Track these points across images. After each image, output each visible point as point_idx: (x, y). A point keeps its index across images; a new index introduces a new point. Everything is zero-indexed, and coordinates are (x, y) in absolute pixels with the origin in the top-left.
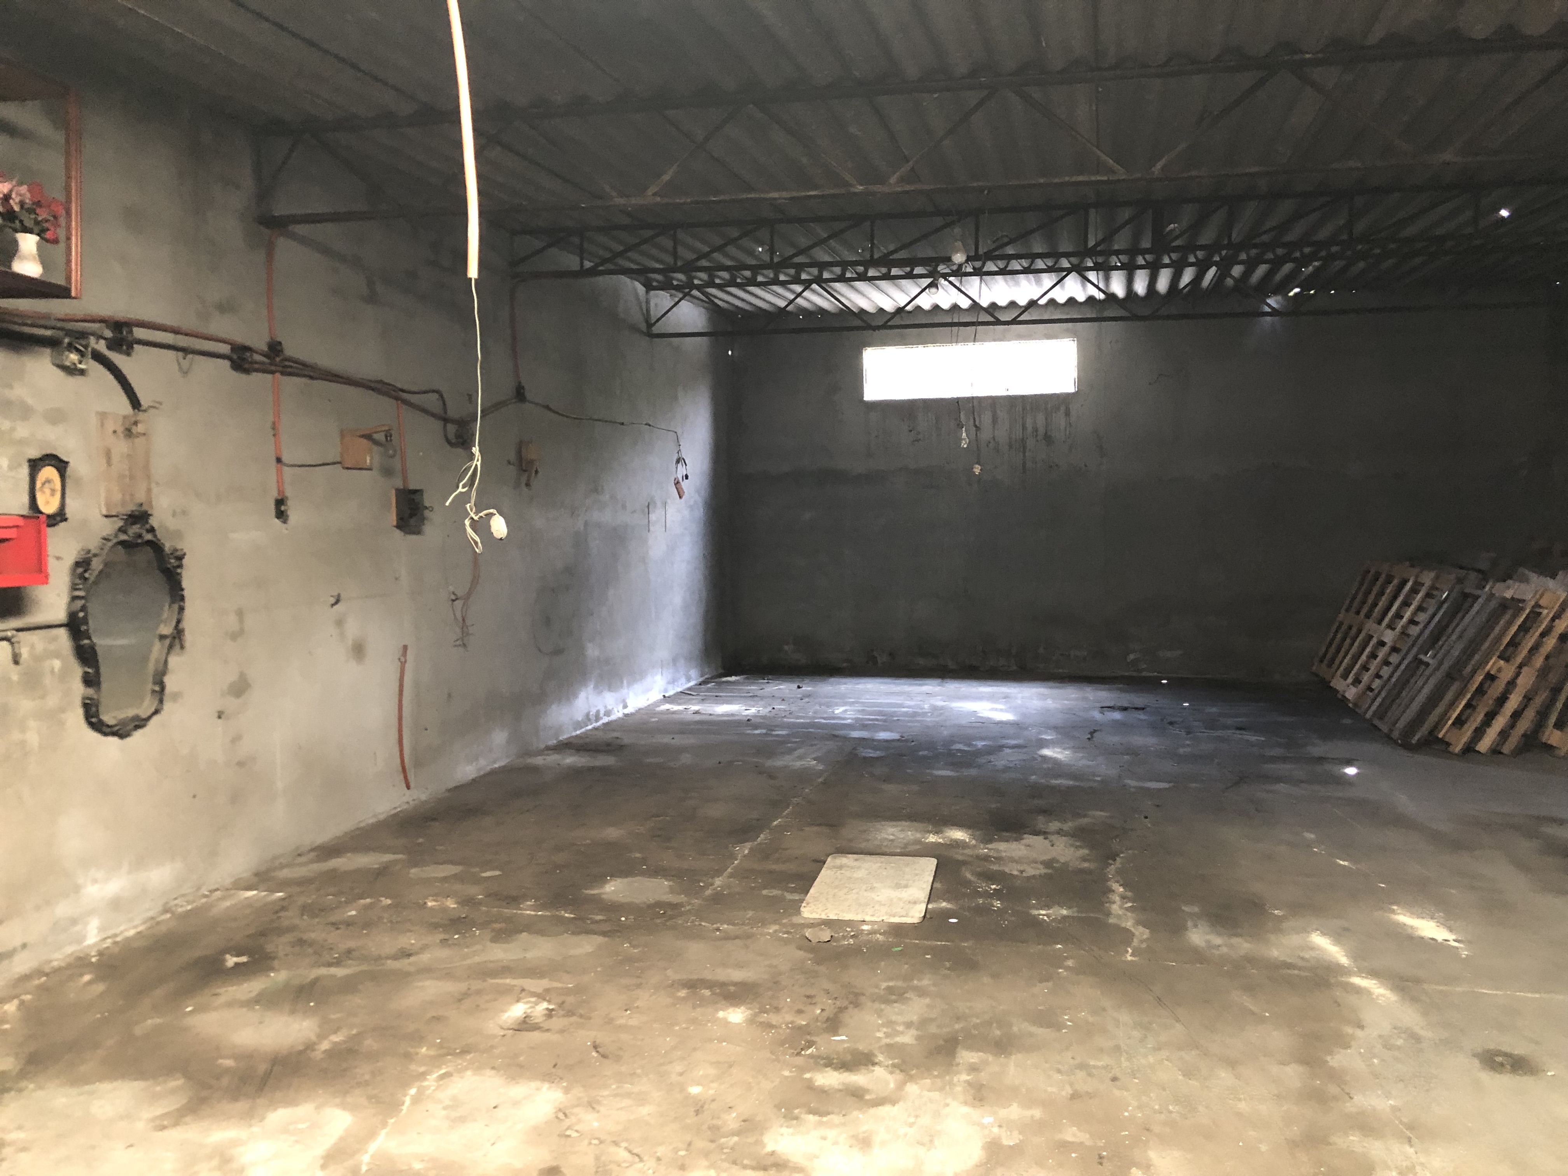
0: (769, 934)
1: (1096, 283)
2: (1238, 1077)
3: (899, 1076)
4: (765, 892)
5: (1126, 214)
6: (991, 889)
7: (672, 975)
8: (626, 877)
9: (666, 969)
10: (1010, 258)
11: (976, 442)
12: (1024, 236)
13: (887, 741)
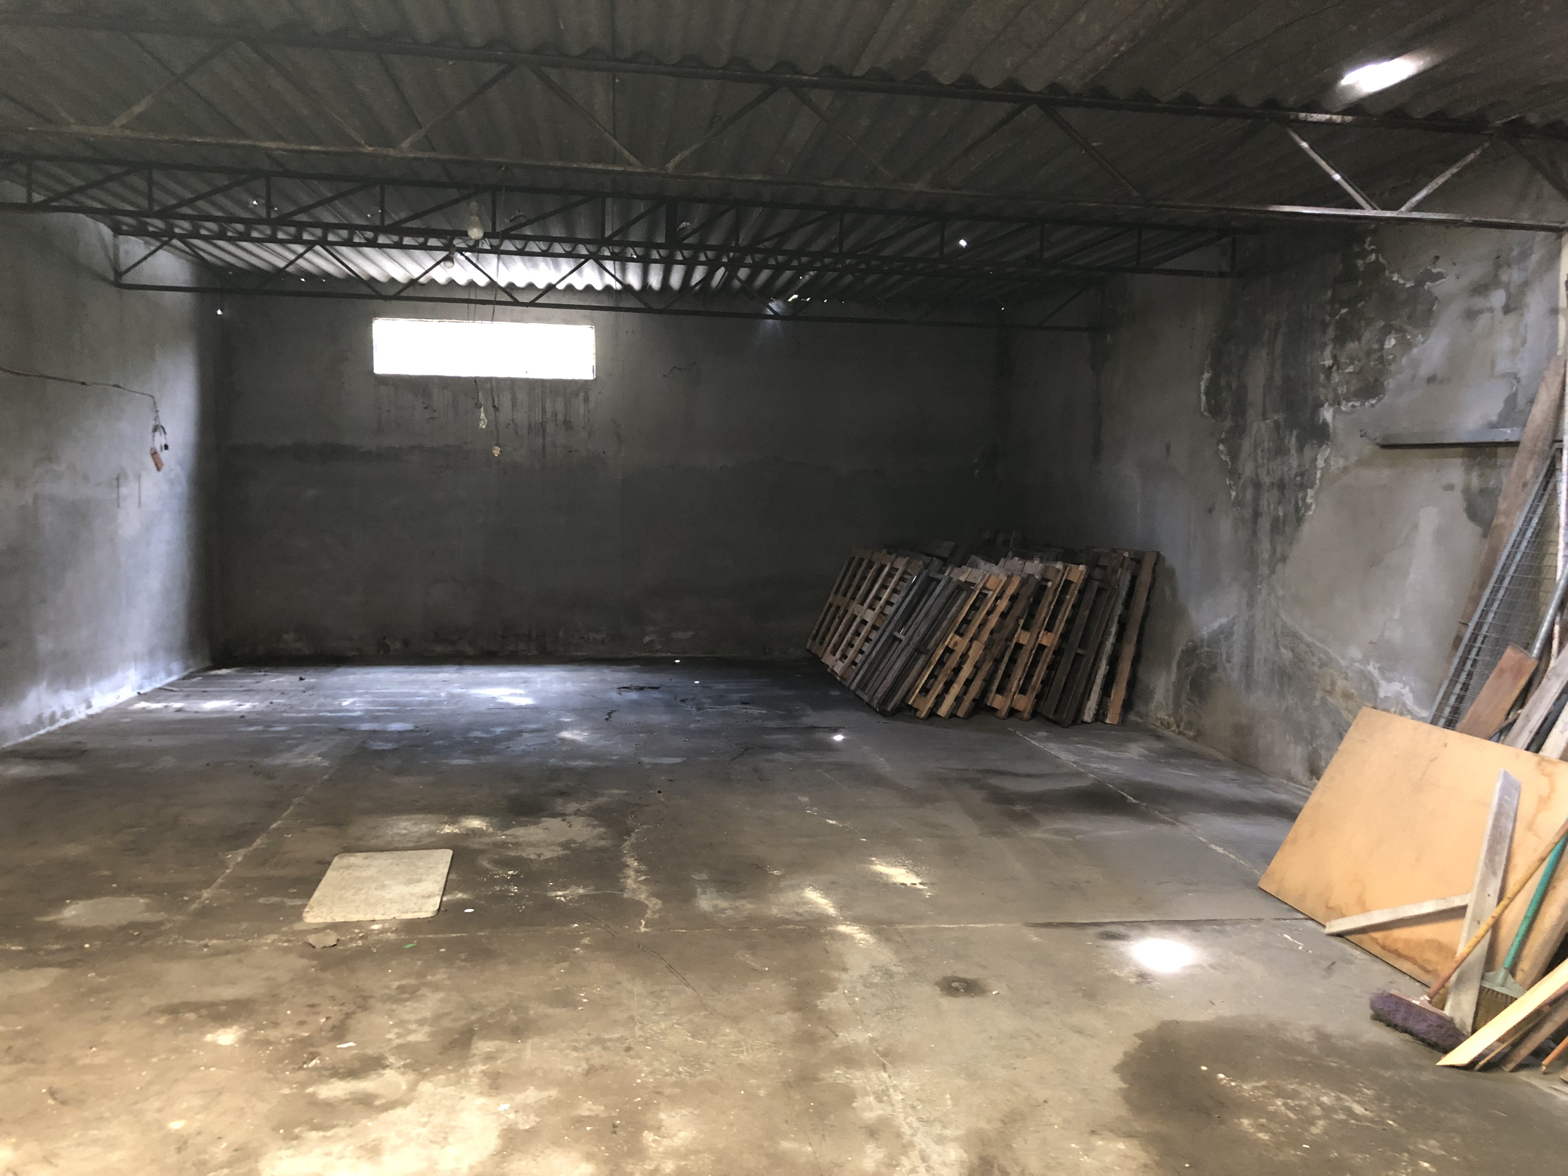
0: (266, 944)
1: (613, 273)
2: (741, 1031)
3: (411, 1076)
4: (262, 900)
5: (641, 207)
6: (509, 876)
7: (148, 1001)
8: (92, 898)
9: (141, 996)
10: (527, 239)
11: (494, 423)
12: (541, 218)
13: (399, 732)
